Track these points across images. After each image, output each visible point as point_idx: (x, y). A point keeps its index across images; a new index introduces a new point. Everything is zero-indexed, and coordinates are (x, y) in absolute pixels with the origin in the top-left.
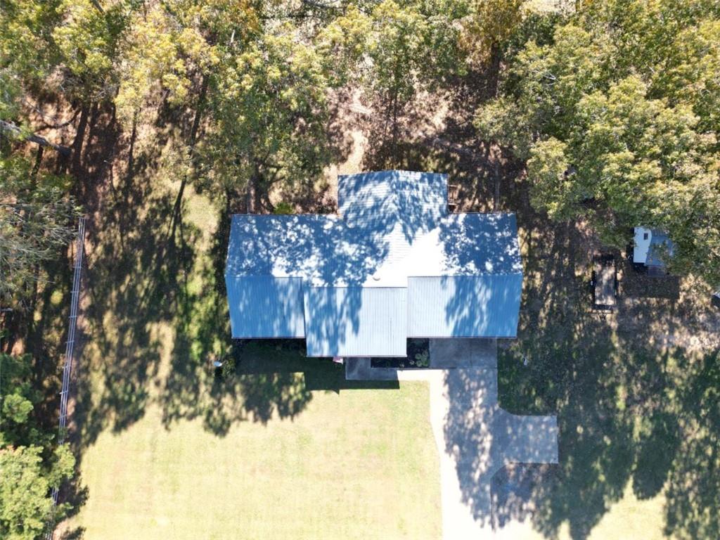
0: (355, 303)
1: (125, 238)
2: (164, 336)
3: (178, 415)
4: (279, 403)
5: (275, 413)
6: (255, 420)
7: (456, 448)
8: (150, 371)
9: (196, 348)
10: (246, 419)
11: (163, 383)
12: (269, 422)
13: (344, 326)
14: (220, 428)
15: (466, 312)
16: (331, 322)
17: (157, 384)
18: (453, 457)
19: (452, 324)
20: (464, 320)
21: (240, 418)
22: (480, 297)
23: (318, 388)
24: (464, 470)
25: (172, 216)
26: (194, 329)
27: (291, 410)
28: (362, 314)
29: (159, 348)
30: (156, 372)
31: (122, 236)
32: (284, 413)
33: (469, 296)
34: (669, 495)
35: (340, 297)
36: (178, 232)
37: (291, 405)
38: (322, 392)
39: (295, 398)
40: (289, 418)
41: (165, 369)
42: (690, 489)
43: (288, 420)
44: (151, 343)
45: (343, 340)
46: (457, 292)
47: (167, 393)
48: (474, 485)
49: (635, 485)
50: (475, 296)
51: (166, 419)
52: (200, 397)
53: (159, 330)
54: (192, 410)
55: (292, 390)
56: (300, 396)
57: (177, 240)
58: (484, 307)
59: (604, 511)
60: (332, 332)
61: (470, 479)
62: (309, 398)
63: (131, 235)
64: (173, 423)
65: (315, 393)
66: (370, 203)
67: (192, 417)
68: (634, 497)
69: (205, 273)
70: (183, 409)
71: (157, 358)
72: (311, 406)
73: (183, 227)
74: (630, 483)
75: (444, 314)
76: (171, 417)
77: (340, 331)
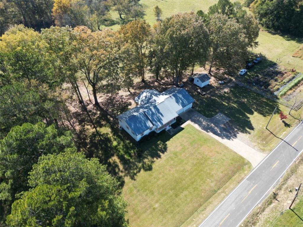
0: (158, 110)
1: (87, 149)
2: (115, 160)
3: (135, 174)
4: (160, 151)
5: (161, 154)
6: (157, 159)
7: (208, 130)
8: (117, 170)
9: (126, 157)
10: (155, 161)
11: (123, 170)
12: (161, 157)
13: (159, 116)
14: (149, 168)
15: (181, 101)
16: (156, 117)
17: (122, 172)
18: (210, 132)
19: (180, 105)
20: (182, 103)
21: (153, 162)
22: (180, 96)
23: (167, 141)
24: (215, 133)
25: (97, 136)
26: (122, 152)
27: (164, 150)
28: (161, 111)
29: (115, 163)
30: (119, 169)
31: (86, 148)
32: (163, 152)
33: (178, 98)
34: (256, 111)
35: (153, 110)
36: (101, 137)
37: (163, 149)
38: (168, 141)
39: (163, 147)
40: (165, 152)
41: (121, 167)
42: (257, 108)
43: (166, 153)
44: (112, 164)
45: (162, 120)
46: (175, 98)
47: (127, 172)
48: (221, 134)
49: (248, 113)
50: (179, 97)
51: (132, 178)
52: (137, 165)
53: (112, 160)
54: (138, 170)
55: (160, 146)
56: (163, 146)
57: (103, 139)
58: (183, 98)
59: (250, 121)
60: (158, 119)
61: (219, 134)
62: (166, 145)
63: (88, 147)
64: (135, 177)
65: (166, 143)
66: (144, 98)
67: (139, 171)
68: (251, 115)
69: (115, 140)
70: (135, 171)
71: (117, 166)
72: (168, 146)
73: (102, 135)
74: (246, 113)
75: (177, 104)
76: (133, 176)
77: (159, 118)
